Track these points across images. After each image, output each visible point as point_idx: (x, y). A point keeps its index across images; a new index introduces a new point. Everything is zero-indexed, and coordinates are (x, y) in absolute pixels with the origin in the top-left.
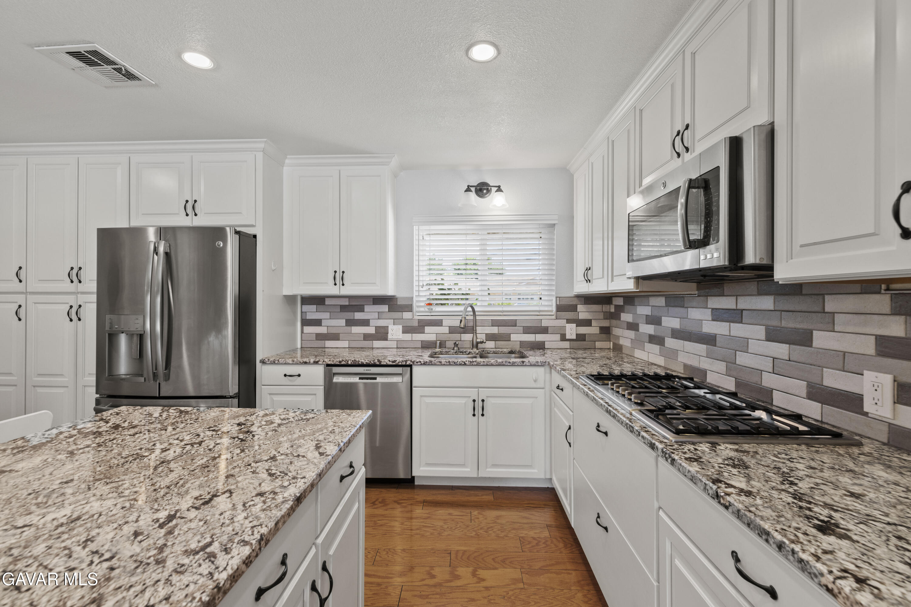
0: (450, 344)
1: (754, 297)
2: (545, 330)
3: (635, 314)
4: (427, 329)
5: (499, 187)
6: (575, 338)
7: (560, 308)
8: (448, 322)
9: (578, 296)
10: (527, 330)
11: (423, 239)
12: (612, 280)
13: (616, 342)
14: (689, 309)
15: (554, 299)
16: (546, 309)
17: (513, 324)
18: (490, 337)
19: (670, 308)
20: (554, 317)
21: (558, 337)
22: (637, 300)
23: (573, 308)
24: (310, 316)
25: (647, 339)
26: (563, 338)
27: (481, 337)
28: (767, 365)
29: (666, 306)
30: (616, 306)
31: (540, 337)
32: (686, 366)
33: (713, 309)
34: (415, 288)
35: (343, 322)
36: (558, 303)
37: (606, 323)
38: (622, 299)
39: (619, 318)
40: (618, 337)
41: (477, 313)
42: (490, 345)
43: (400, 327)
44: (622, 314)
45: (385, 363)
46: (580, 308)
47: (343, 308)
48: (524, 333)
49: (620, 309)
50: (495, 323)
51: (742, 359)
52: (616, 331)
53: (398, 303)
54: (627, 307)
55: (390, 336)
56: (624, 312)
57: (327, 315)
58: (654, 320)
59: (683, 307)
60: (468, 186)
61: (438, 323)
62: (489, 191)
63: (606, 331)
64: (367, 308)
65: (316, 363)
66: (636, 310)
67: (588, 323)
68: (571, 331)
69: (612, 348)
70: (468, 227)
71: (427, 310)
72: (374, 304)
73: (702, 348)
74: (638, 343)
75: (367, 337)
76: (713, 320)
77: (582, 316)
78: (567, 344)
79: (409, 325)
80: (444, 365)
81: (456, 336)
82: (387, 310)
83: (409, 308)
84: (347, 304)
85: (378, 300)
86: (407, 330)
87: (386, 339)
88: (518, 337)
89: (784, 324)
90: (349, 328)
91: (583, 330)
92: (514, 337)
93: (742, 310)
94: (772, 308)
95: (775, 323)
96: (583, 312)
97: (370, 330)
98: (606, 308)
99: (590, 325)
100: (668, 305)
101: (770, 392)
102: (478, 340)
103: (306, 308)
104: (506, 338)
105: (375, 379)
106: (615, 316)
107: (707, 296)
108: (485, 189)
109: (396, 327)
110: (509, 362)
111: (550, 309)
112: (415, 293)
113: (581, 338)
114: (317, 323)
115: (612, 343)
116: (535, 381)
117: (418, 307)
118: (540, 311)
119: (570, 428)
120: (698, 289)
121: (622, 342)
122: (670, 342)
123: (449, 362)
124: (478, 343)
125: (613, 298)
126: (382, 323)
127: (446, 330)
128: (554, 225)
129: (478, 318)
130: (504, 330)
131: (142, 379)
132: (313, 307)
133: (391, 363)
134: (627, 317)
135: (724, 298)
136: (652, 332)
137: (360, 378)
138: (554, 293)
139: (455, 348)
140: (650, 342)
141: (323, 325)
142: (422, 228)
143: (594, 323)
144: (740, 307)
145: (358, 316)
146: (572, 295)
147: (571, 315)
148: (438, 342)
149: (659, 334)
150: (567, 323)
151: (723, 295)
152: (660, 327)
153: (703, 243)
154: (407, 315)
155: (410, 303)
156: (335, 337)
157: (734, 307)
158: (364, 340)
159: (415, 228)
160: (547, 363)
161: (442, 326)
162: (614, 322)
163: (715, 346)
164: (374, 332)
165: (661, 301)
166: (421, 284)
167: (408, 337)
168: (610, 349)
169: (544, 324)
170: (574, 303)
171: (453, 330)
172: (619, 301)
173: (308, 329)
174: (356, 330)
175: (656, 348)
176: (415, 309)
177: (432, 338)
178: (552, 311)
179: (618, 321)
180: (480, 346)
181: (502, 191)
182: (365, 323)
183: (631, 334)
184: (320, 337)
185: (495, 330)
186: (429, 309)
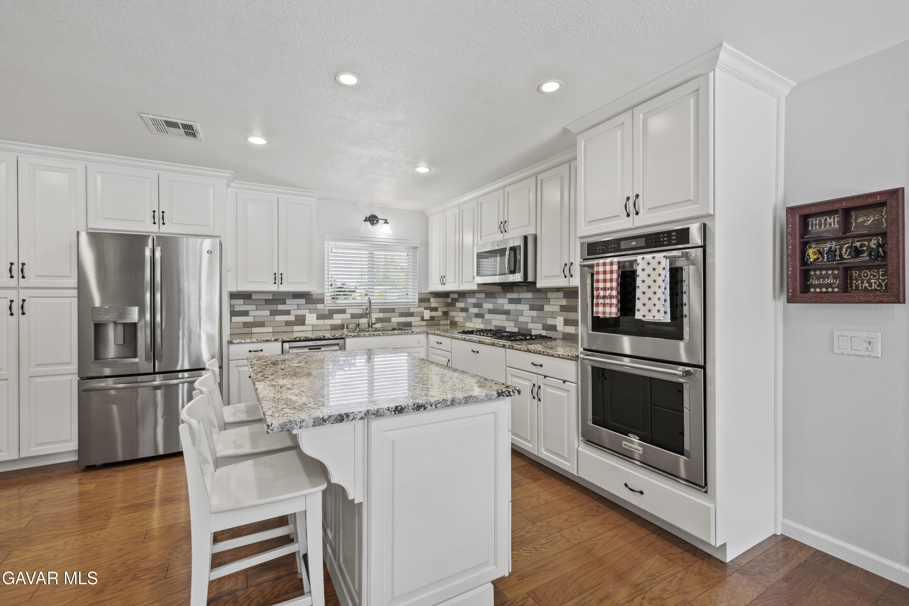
0: (352, 326)
1: (525, 293)
2: (411, 315)
3: (466, 302)
4: (335, 316)
5: (386, 220)
6: (429, 319)
7: (421, 300)
8: (349, 311)
9: (430, 293)
10: (402, 315)
11: (332, 251)
12: (462, 284)
13: (453, 320)
14: (498, 299)
15: (417, 295)
16: (411, 301)
17: (393, 310)
18: (379, 320)
19: (487, 299)
20: (417, 306)
21: (419, 319)
22: (467, 295)
23: (428, 300)
24: (237, 308)
25: (474, 316)
26: (423, 319)
27: (374, 320)
28: (529, 320)
29: (485, 298)
30: (452, 299)
31: (409, 319)
32: (496, 326)
33: (509, 298)
34: (326, 287)
35: (267, 313)
36: (420, 297)
37: (445, 309)
38: (457, 294)
39: (455, 306)
40: (454, 317)
41: (372, 304)
42: (378, 326)
43: (315, 315)
44: (457, 304)
45: (328, 338)
46: (432, 300)
47: (268, 302)
48: (400, 316)
49: (455, 301)
50: (382, 311)
51: (521, 319)
52: (452, 314)
53: (313, 298)
54: (460, 299)
55: (307, 322)
56: (458, 302)
57: (254, 307)
58: (478, 305)
59: (494, 298)
60: (366, 217)
61: (343, 311)
62: (377, 221)
63: (445, 314)
64: (288, 301)
65: (276, 340)
66: (467, 300)
67: (435, 309)
68: (427, 314)
69: (449, 324)
70: (363, 245)
71: (331, 302)
72: (293, 298)
73: (503, 317)
74: (468, 319)
75: (288, 323)
76: (509, 303)
77: (433, 305)
78: (424, 323)
79: (322, 313)
80: (367, 336)
81: (356, 321)
82: (304, 303)
83: (321, 301)
84: (271, 298)
85: (297, 295)
86: (319, 317)
87: (304, 324)
88: (396, 320)
89: (536, 303)
90: (273, 317)
91: (434, 314)
92: (393, 320)
93: (521, 299)
94: (531, 297)
95: (532, 303)
96: (434, 302)
97: (291, 318)
98: (446, 300)
99: (437, 311)
100: (486, 297)
101: (531, 330)
102: (373, 322)
103: (234, 302)
104: (388, 320)
105: (320, 349)
106: (452, 304)
107: (506, 293)
108: (375, 220)
109: (311, 315)
110: (405, 333)
111: (413, 301)
112: (326, 291)
113: (432, 318)
114: (246, 313)
115: (449, 321)
116: (419, 343)
117: (327, 300)
118: (407, 302)
119: (449, 360)
120: (502, 289)
121: (456, 319)
122: (488, 316)
123: (370, 334)
124: (372, 324)
125: (450, 294)
126: (300, 312)
127: (347, 316)
128: (417, 247)
129: (372, 307)
130: (387, 315)
131: (137, 360)
132: (241, 301)
133: (332, 337)
134: (459, 305)
135: (514, 293)
136: (477, 312)
137: (309, 349)
138: (417, 291)
139: (358, 328)
140: (476, 317)
141: (249, 315)
142: (330, 243)
143: (439, 309)
144: (520, 297)
145: (281, 307)
146: (428, 292)
147: (426, 305)
148: (346, 324)
149: (481, 312)
150: (425, 309)
151: (513, 292)
152: (482, 309)
153: (513, 272)
154: (320, 306)
155: (322, 297)
156: (262, 324)
157: (518, 297)
158: (286, 326)
159: (326, 242)
160: (426, 332)
161: (346, 313)
162: (451, 308)
163: (510, 315)
164: (294, 320)
165: (483, 295)
166: (330, 283)
167: (321, 322)
168: (448, 325)
169: (412, 310)
170: (428, 297)
171: (353, 316)
172: (456, 296)
173: (236, 319)
174: (279, 318)
175: (479, 320)
176: (326, 302)
177: (339, 322)
178: (415, 302)
179: (454, 308)
180: (374, 326)
181: (388, 223)
182: (288, 313)
183: (464, 314)
184: (246, 325)
185: (381, 315)
186: (333, 302)
